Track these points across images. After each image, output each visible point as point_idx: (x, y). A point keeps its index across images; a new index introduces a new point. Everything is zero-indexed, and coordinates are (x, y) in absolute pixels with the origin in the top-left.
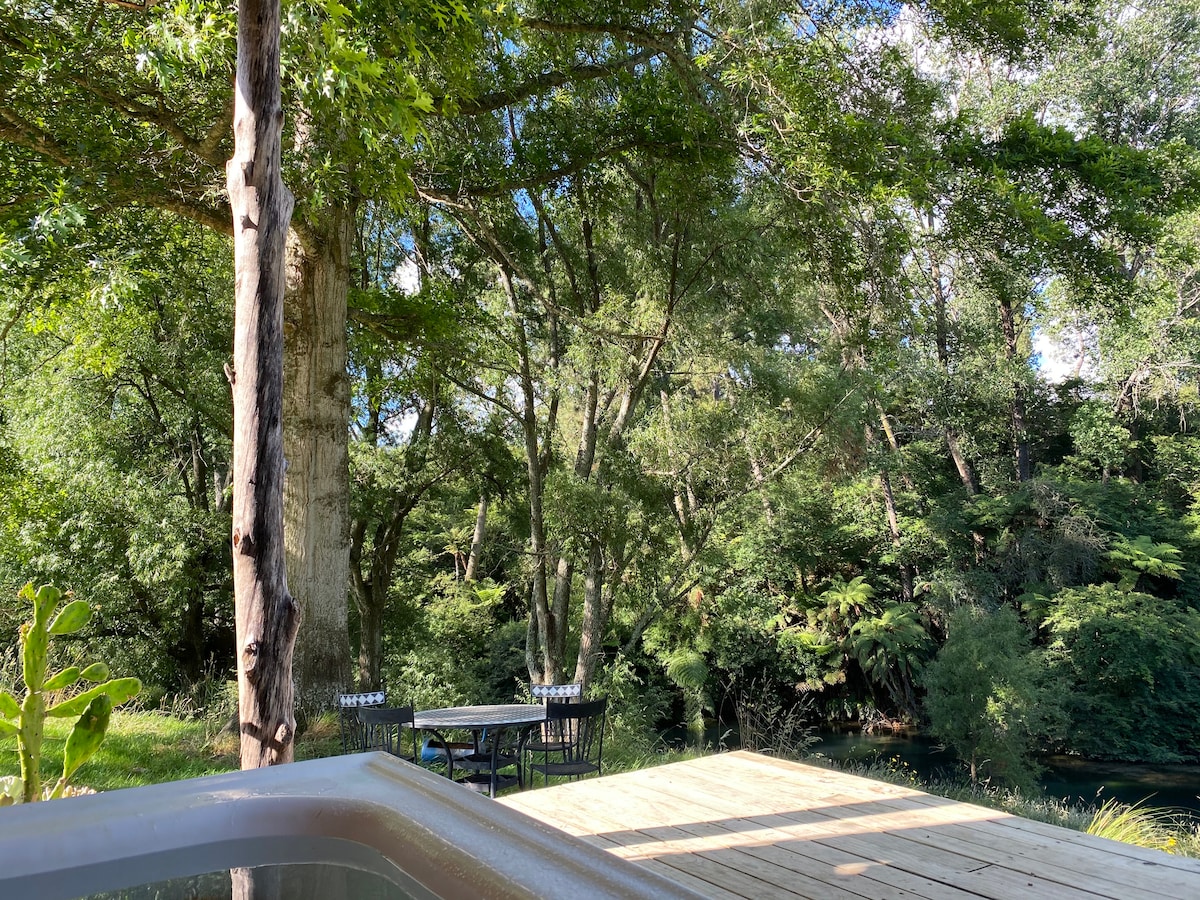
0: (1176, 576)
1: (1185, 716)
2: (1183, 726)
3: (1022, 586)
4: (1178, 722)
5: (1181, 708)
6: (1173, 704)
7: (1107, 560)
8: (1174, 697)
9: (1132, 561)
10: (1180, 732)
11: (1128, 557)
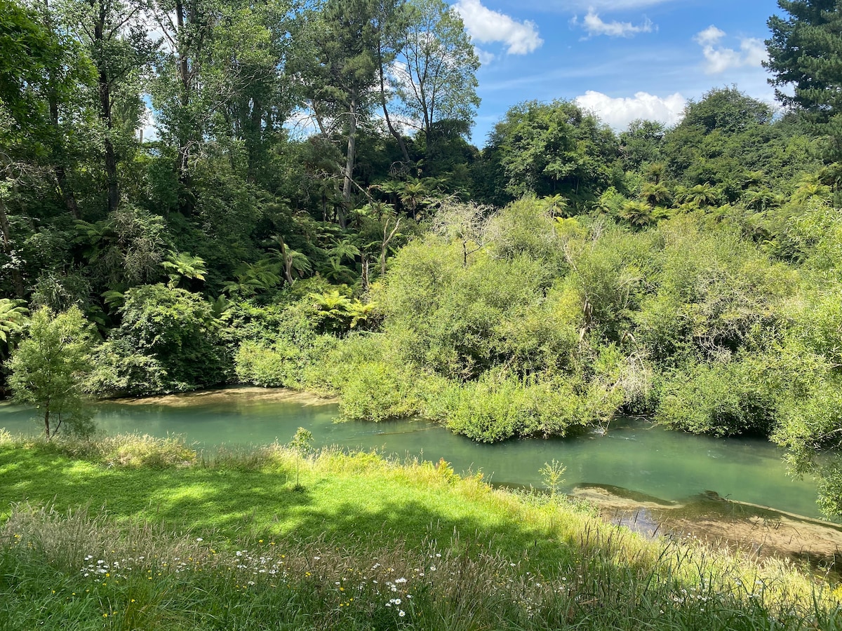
0: (202, 278)
1: (200, 362)
2: (198, 368)
3: (106, 285)
4: (196, 366)
5: (197, 358)
6: (193, 356)
7: (162, 267)
8: (194, 352)
9: (177, 268)
10: (196, 371)
11: (175, 266)
